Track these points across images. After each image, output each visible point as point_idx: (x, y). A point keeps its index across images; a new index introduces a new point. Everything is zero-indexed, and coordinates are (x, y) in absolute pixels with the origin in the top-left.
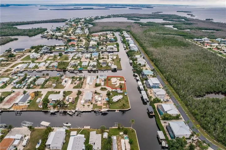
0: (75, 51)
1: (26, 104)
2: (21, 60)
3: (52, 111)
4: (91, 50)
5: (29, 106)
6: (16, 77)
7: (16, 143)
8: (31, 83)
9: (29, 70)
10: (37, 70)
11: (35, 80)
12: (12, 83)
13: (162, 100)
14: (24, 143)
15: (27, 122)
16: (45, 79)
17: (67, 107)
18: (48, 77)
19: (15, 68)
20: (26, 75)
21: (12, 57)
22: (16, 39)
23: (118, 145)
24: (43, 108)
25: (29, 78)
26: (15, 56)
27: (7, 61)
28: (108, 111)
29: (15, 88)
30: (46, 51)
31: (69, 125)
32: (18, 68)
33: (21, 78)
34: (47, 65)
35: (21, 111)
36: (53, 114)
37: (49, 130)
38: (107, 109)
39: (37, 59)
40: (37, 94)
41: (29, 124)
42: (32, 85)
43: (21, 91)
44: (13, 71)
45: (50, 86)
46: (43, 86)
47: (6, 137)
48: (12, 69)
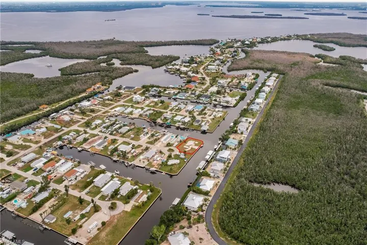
0: (184, 98)
1: (101, 148)
2: (124, 102)
3: (115, 158)
4: (202, 100)
5: (102, 150)
6: (108, 121)
7: (78, 174)
8: (115, 130)
9: (123, 115)
10: (130, 116)
11: (120, 128)
12: (101, 127)
13: (212, 174)
14: (82, 176)
15: (92, 163)
16: (129, 128)
17: (127, 158)
18: (133, 127)
19: (113, 110)
20: (116, 121)
21: (119, 96)
22: (136, 71)
23: (139, 197)
24: (110, 155)
25: (117, 124)
26: (121, 95)
27: (111, 100)
28: (156, 171)
29: (101, 131)
30: (154, 93)
31: (118, 173)
32: (115, 111)
33: (112, 122)
34: (142, 112)
35: (95, 153)
36: (115, 161)
37: (103, 172)
38: (155, 169)
39: (138, 103)
40: (114, 141)
41: (93, 164)
42: (115, 132)
43: (104, 135)
44: (109, 114)
45: (129, 136)
46: (123, 135)
47: (74, 169)
48: (110, 111)
